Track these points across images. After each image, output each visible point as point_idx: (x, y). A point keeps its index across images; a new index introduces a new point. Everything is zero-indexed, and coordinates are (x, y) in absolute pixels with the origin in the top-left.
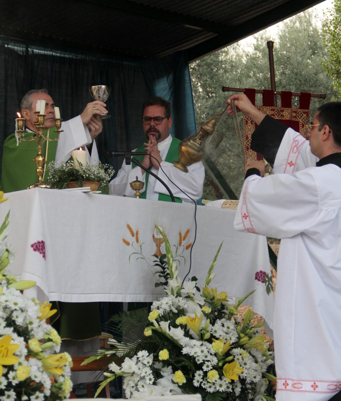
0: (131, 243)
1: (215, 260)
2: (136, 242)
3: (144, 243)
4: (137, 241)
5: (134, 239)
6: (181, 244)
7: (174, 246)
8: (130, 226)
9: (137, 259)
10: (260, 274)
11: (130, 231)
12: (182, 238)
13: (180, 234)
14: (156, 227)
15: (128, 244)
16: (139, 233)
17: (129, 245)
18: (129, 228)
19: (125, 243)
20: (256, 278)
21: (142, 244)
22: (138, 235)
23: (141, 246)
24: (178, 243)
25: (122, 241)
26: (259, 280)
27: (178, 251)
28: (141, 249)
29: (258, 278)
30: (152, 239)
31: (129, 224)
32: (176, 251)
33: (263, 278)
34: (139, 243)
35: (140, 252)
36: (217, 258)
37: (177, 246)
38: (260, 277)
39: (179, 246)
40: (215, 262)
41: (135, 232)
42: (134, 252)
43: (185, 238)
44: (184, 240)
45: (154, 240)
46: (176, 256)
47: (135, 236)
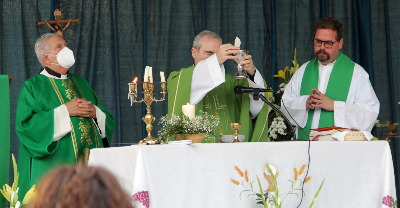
0: (241, 183)
1: (316, 196)
2: (245, 181)
3: (254, 181)
4: (247, 180)
5: (243, 178)
6: (297, 179)
7: (289, 181)
8: (238, 167)
9: (248, 196)
10: (387, 199)
11: (239, 172)
12: (298, 173)
13: (295, 170)
14: (267, 166)
15: (237, 183)
16: (248, 173)
17: (238, 185)
18: (237, 170)
19: (234, 182)
20: (384, 202)
21: (252, 182)
22: (248, 174)
23: (251, 184)
24: (294, 178)
25: (231, 181)
26: (386, 204)
27: (294, 186)
28: (252, 186)
29: (386, 202)
30: (264, 177)
31: (237, 166)
32: (292, 186)
33: (390, 202)
34: (249, 181)
35: (251, 190)
36: (318, 194)
37: (292, 181)
38: (387, 202)
39: (294, 181)
40: (316, 198)
41: (244, 172)
42: (244, 190)
43: (301, 172)
44: (300, 174)
45: (265, 177)
46: (292, 190)
47: (244, 176)
